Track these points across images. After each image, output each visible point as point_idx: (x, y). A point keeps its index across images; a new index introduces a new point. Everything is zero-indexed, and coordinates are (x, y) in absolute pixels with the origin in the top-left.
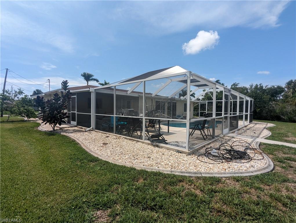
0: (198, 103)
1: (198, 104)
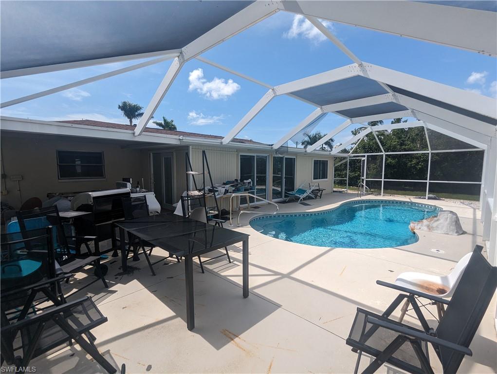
0: (345, 158)
1: (344, 161)
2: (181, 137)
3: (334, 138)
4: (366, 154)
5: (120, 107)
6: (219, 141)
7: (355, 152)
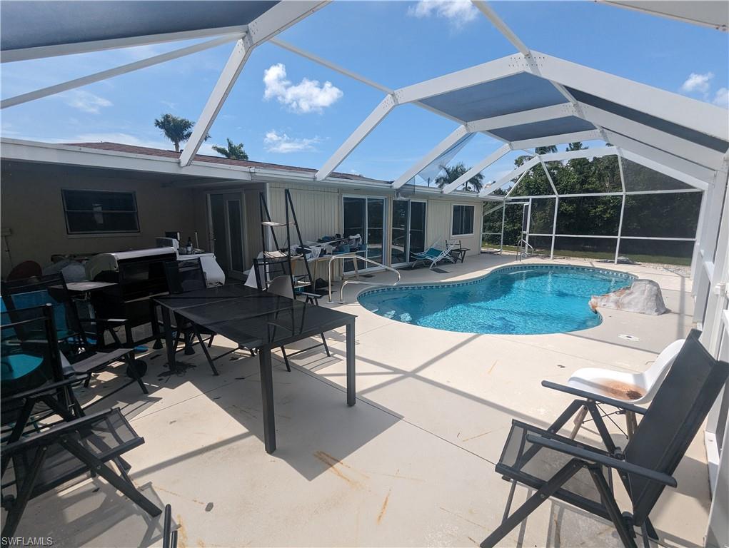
0: (499, 203)
1: (498, 207)
2: (252, 169)
3: (483, 174)
4: (531, 197)
5: (158, 124)
6: (311, 175)
7: (515, 193)
